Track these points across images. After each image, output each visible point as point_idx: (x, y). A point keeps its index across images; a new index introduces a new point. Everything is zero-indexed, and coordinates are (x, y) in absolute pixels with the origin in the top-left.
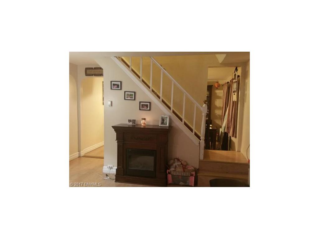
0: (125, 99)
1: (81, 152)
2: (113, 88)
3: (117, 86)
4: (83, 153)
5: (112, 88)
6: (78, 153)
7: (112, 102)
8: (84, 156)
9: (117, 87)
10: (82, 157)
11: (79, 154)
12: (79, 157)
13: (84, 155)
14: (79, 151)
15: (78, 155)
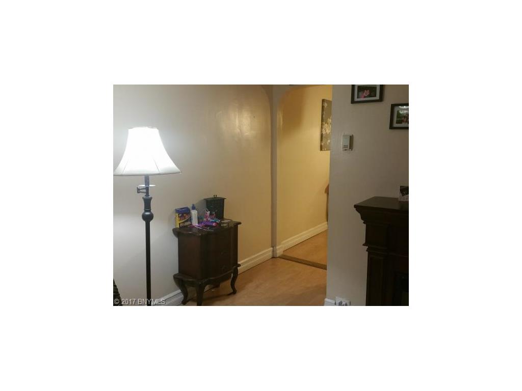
0: (391, 127)
1: (277, 247)
2: (359, 100)
3: (370, 92)
4: (280, 250)
5: (356, 99)
6: (272, 248)
7: (351, 138)
8: (283, 257)
9: (370, 96)
10: (279, 257)
11: (273, 251)
12: (273, 257)
13: (282, 253)
14: (273, 245)
15: (270, 254)
